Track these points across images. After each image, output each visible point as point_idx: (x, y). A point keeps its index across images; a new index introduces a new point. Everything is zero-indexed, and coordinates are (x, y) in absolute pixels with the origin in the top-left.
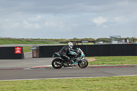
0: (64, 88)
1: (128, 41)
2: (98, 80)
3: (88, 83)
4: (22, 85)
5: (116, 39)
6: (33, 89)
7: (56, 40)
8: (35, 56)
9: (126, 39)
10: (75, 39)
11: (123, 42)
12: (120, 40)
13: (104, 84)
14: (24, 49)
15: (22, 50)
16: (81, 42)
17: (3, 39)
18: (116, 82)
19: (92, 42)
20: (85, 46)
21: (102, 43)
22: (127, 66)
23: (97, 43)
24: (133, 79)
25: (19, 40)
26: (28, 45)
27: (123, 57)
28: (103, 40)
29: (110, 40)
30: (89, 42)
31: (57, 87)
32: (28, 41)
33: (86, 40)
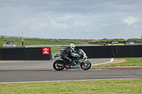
0: (93, 90)
2: (128, 82)
3: (118, 85)
4: (50, 86)
6: (62, 91)
7: (85, 41)
10: (105, 39)
13: (135, 86)
14: (52, 49)
15: (49, 51)
16: (111, 43)
17: (30, 40)
19: (123, 42)
20: (115, 46)
21: (132, 43)
23: (127, 44)
25: (47, 40)
26: (56, 46)
28: (134, 41)
29: (141, 41)
30: (120, 42)
31: (86, 89)
32: (56, 41)
33: (116, 40)
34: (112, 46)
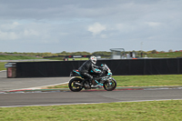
0: (49, 118)
1: (134, 55)
2: (94, 108)
3: (81, 111)
5: (118, 53)
6: (8, 119)
7: (39, 55)
8: (10, 75)
9: (131, 53)
10: (64, 52)
11: (128, 57)
12: (124, 53)
13: (102, 113)
16: (71, 57)
18: (119, 110)
19: (87, 56)
21: (100, 57)
22: (132, 89)
24: (141, 105)
26: (2, 61)
27: (127, 77)
28: (102, 55)
29: (109, 54)
30: (83, 56)
31: (40, 117)
33: (79, 53)
34: (74, 62)
